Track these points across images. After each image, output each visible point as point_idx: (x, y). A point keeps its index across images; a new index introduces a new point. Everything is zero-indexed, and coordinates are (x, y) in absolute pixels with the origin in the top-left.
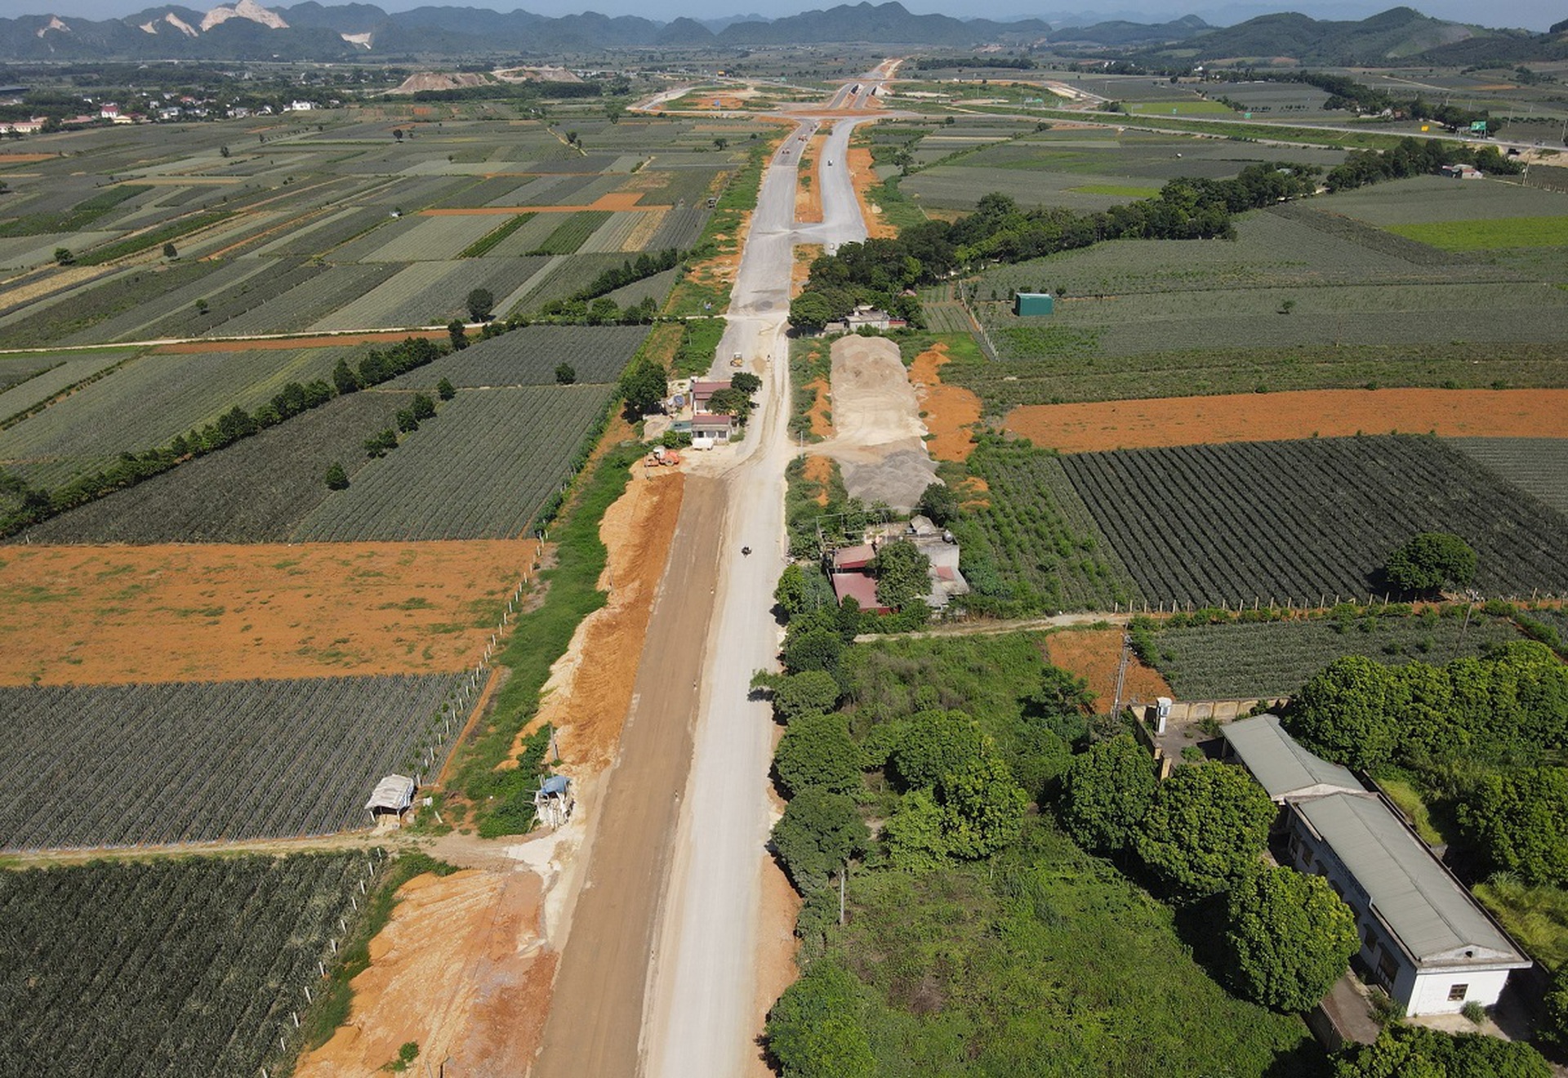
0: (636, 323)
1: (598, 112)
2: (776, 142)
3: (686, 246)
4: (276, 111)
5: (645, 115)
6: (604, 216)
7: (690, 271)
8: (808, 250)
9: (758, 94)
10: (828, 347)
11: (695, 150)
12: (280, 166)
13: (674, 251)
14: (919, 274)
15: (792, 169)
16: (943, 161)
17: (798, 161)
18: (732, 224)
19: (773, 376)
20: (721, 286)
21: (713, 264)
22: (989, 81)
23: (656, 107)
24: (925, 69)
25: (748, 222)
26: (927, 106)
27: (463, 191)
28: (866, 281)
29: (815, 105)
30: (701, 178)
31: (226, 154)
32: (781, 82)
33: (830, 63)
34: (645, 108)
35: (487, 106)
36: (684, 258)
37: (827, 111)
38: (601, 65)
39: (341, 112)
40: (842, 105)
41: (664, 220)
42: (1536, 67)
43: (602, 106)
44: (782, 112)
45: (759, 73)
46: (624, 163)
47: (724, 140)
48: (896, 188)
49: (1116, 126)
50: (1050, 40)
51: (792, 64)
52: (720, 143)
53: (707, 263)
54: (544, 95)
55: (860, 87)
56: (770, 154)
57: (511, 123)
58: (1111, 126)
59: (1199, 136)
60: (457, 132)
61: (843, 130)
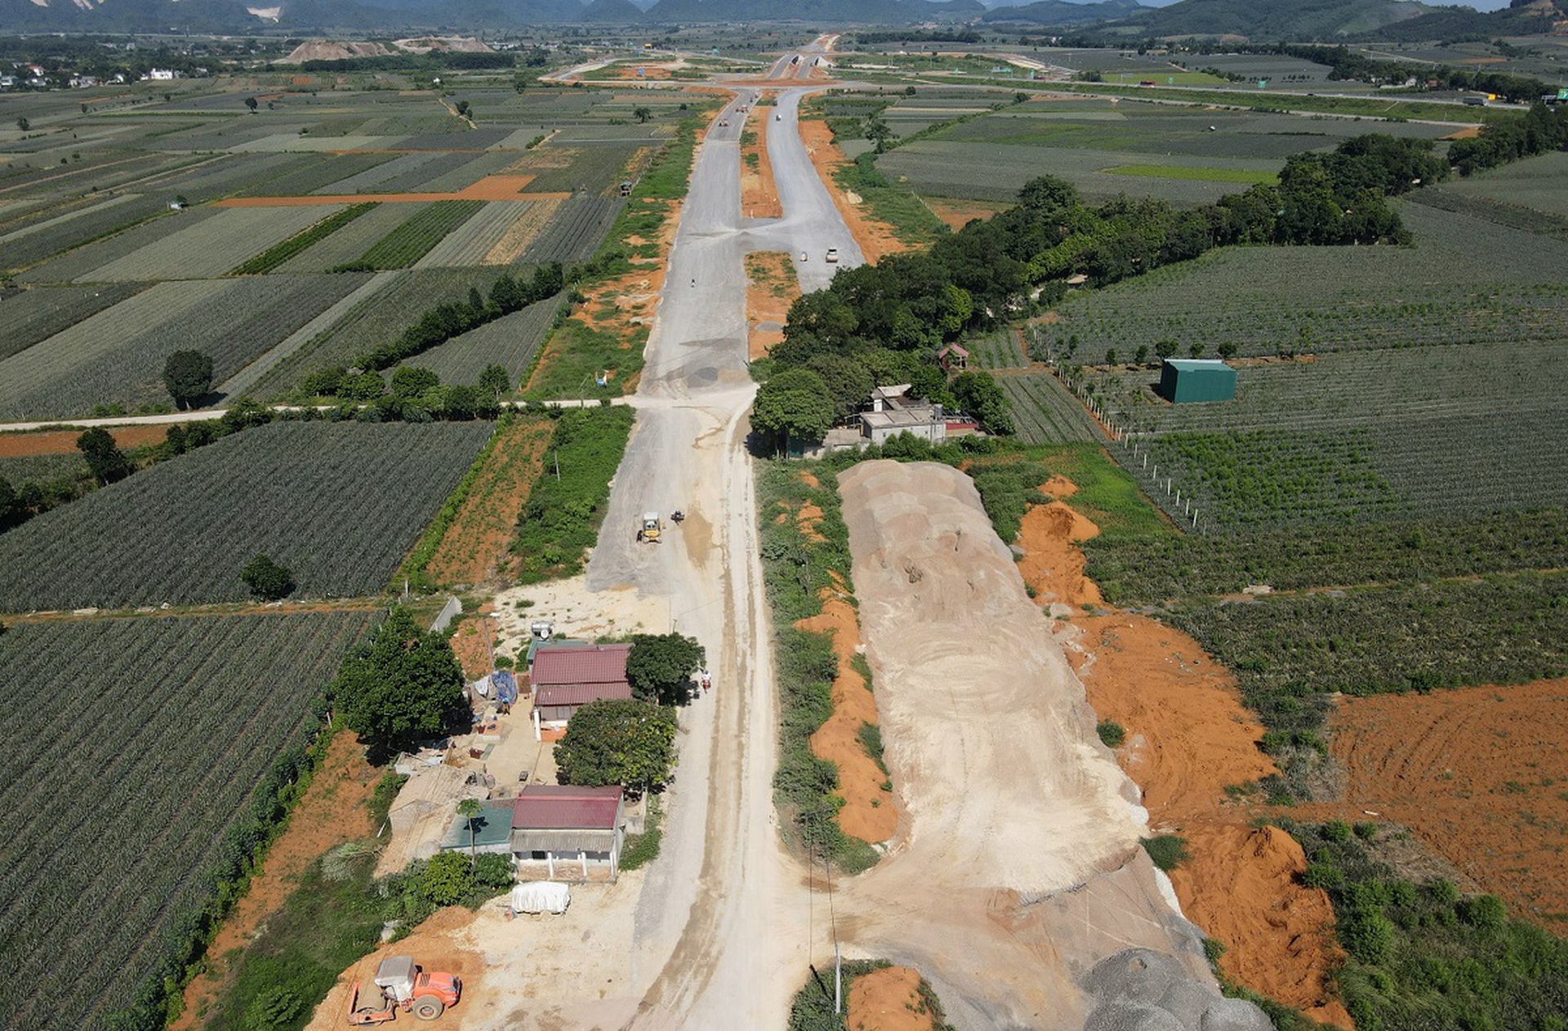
0: (468, 417)
1: (505, 82)
2: (710, 114)
3: (585, 256)
4: (128, 80)
5: (558, 85)
6: (470, 208)
7: (582, 301)
8: (767, 263)
9: (688, 65)
10: (833, 485)
11: (612, 123)
12: (82, 141)
13: (557, 268)
14: (968, 315)
15: (732, 145)
16: (922, 135)
17: (740, 135)
18: (652, 220)
19: (727, 576)
20: (629, 331)
21: (620, 287)
22: (939, 54)
23: (573, 78)
24: (866, 43)
25: (675, 218)
26: (877, 77)
27: (296, 172)
28: (884, 333)
29: (752, 76)
30: (615, 157)
31: (25, 127)
32: (714, 54)
33: (764, 38)
34: (560, 79)
35: (380, 77)
36: (576, 278)
37: (767, 81)
38: (521, 39)
39: (210, 81)
40: (783, 76)
41: (556, 213)
42: (1514, 42)
43: (512, 76)
44: (716, 82)
45: (690, 46)
46: (519, 138)
47: (647, 110)
48: (873, 168)
49: (1108, 97)
50: (986, 19)
51: (724, 39)
52: (642, 114)
53: (611, 286)
54: (450, 66)
55: (801, 58)
56: (703, 127)
57: (401, 93)
58: (1101, 97)
59: (1213, 107)
60: (330, 103)
61: (789, 103)
